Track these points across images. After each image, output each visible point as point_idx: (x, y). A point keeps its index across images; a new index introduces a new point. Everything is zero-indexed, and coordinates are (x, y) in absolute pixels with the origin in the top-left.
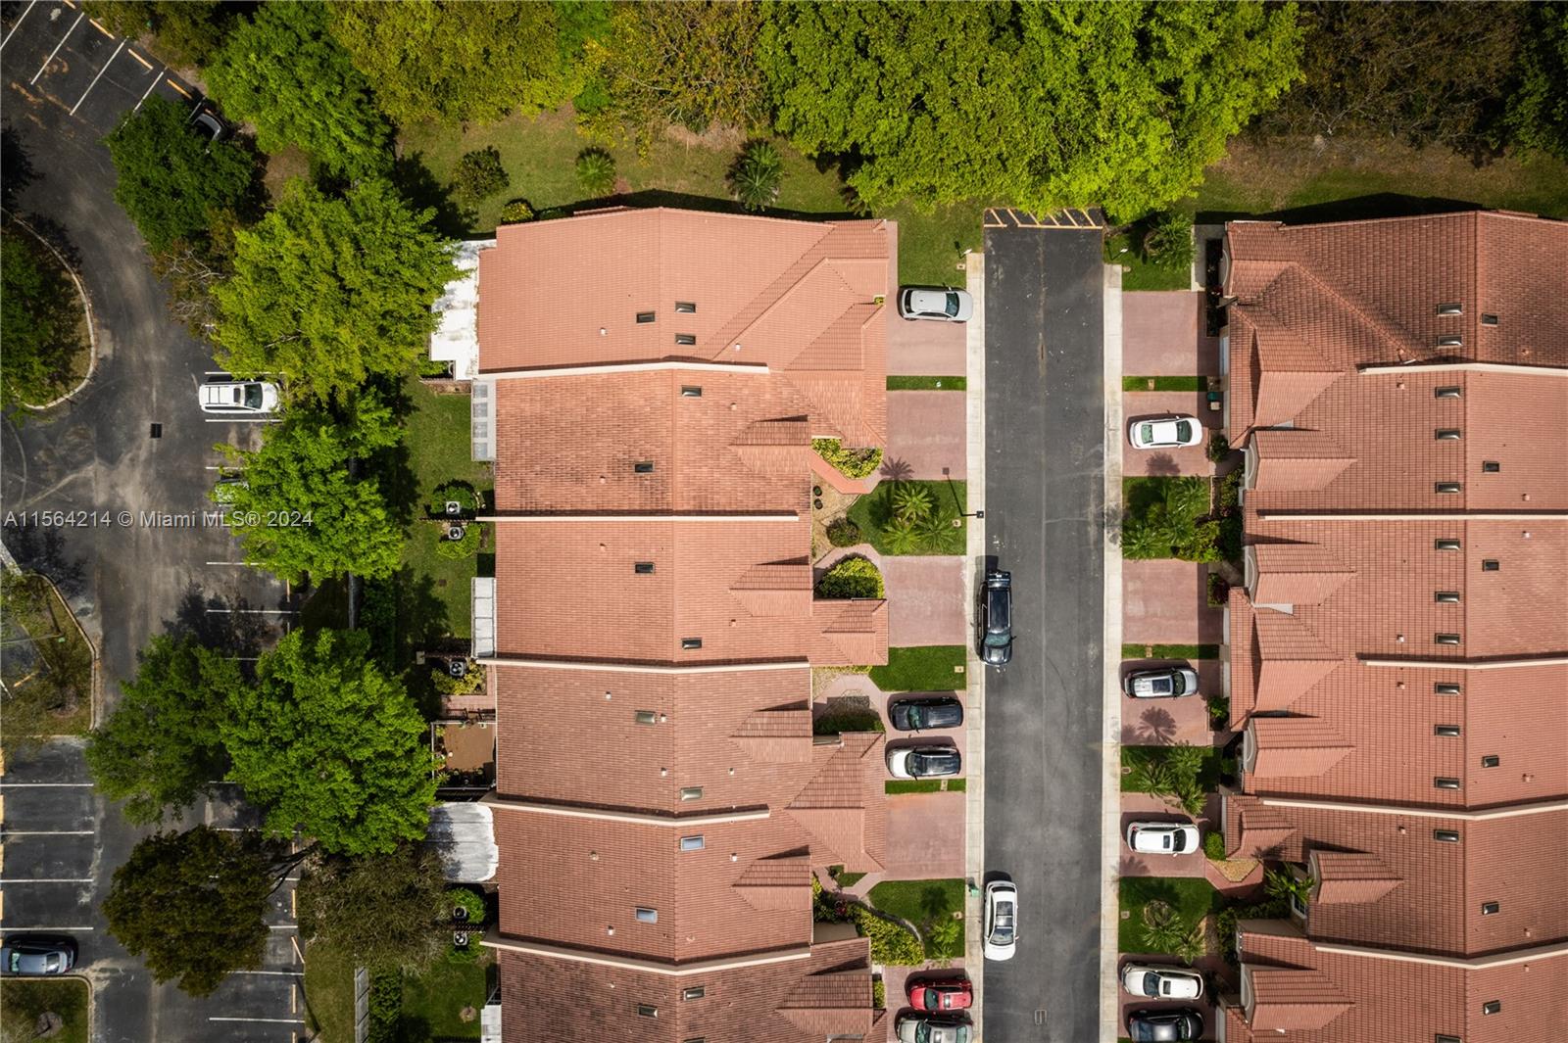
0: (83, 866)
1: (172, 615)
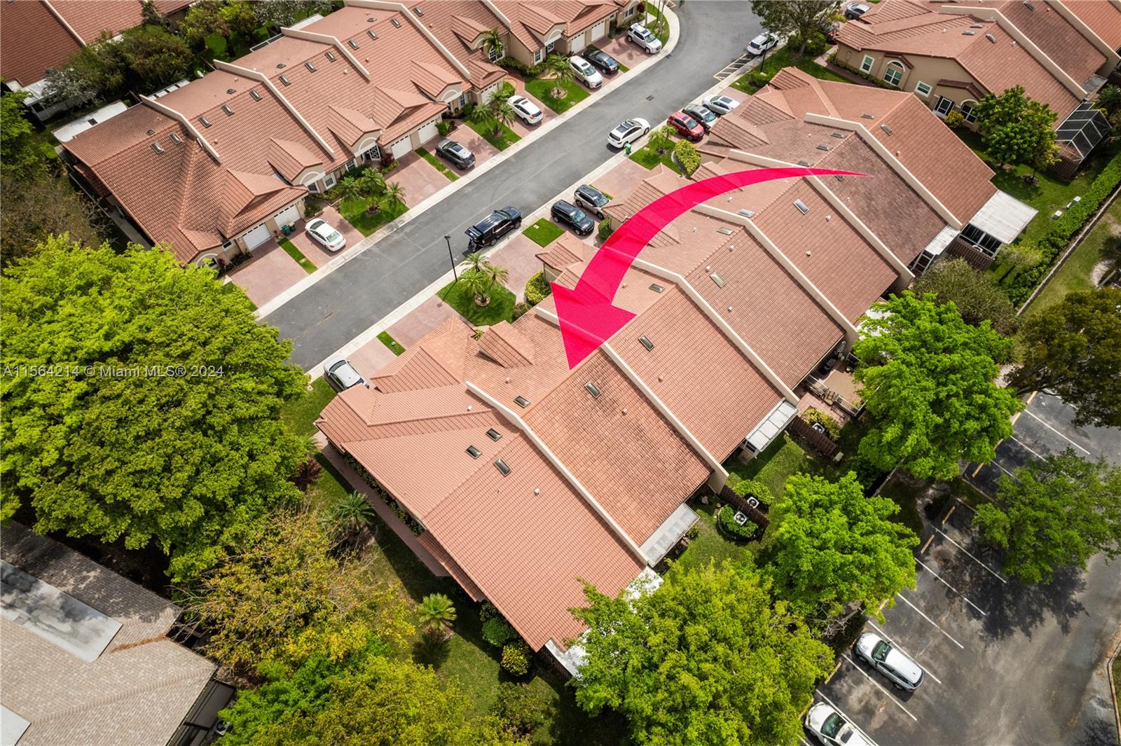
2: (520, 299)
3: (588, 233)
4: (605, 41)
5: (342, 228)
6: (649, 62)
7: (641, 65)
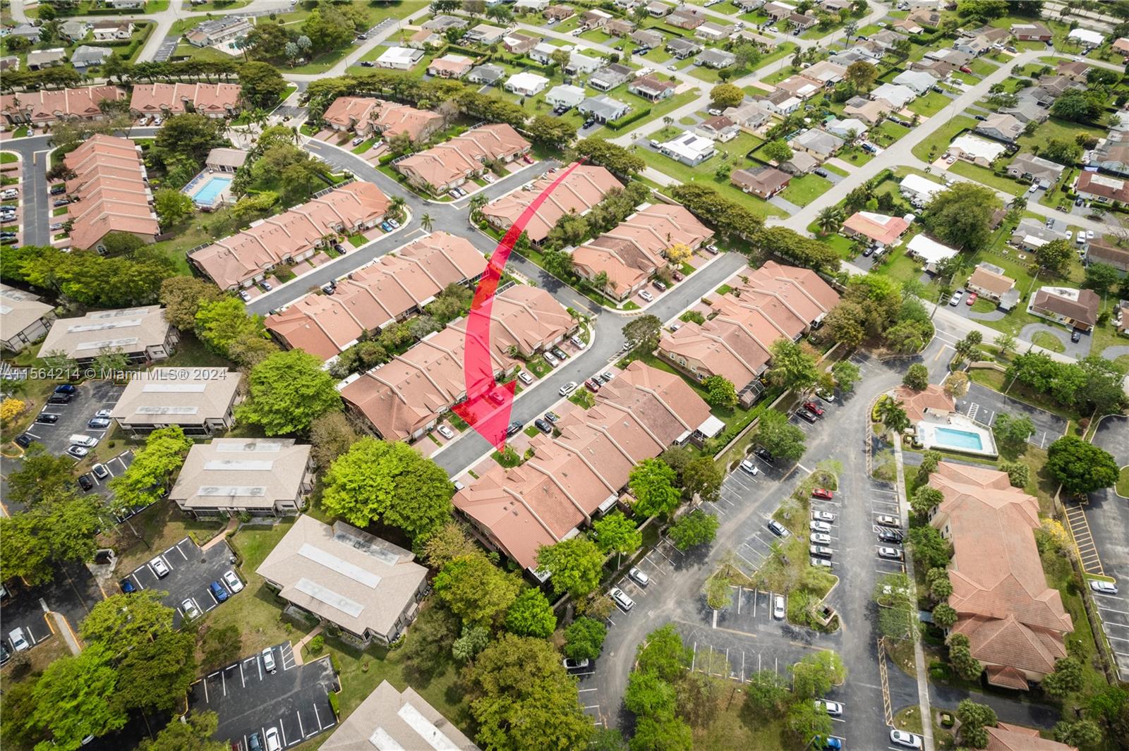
0: (754, 540)
1: (684, 571)
2: (522, 458)
3: (549, 432)
4: (560, 343)
5: (451, 428)
6: (579, 353)
7: (575, 356)
